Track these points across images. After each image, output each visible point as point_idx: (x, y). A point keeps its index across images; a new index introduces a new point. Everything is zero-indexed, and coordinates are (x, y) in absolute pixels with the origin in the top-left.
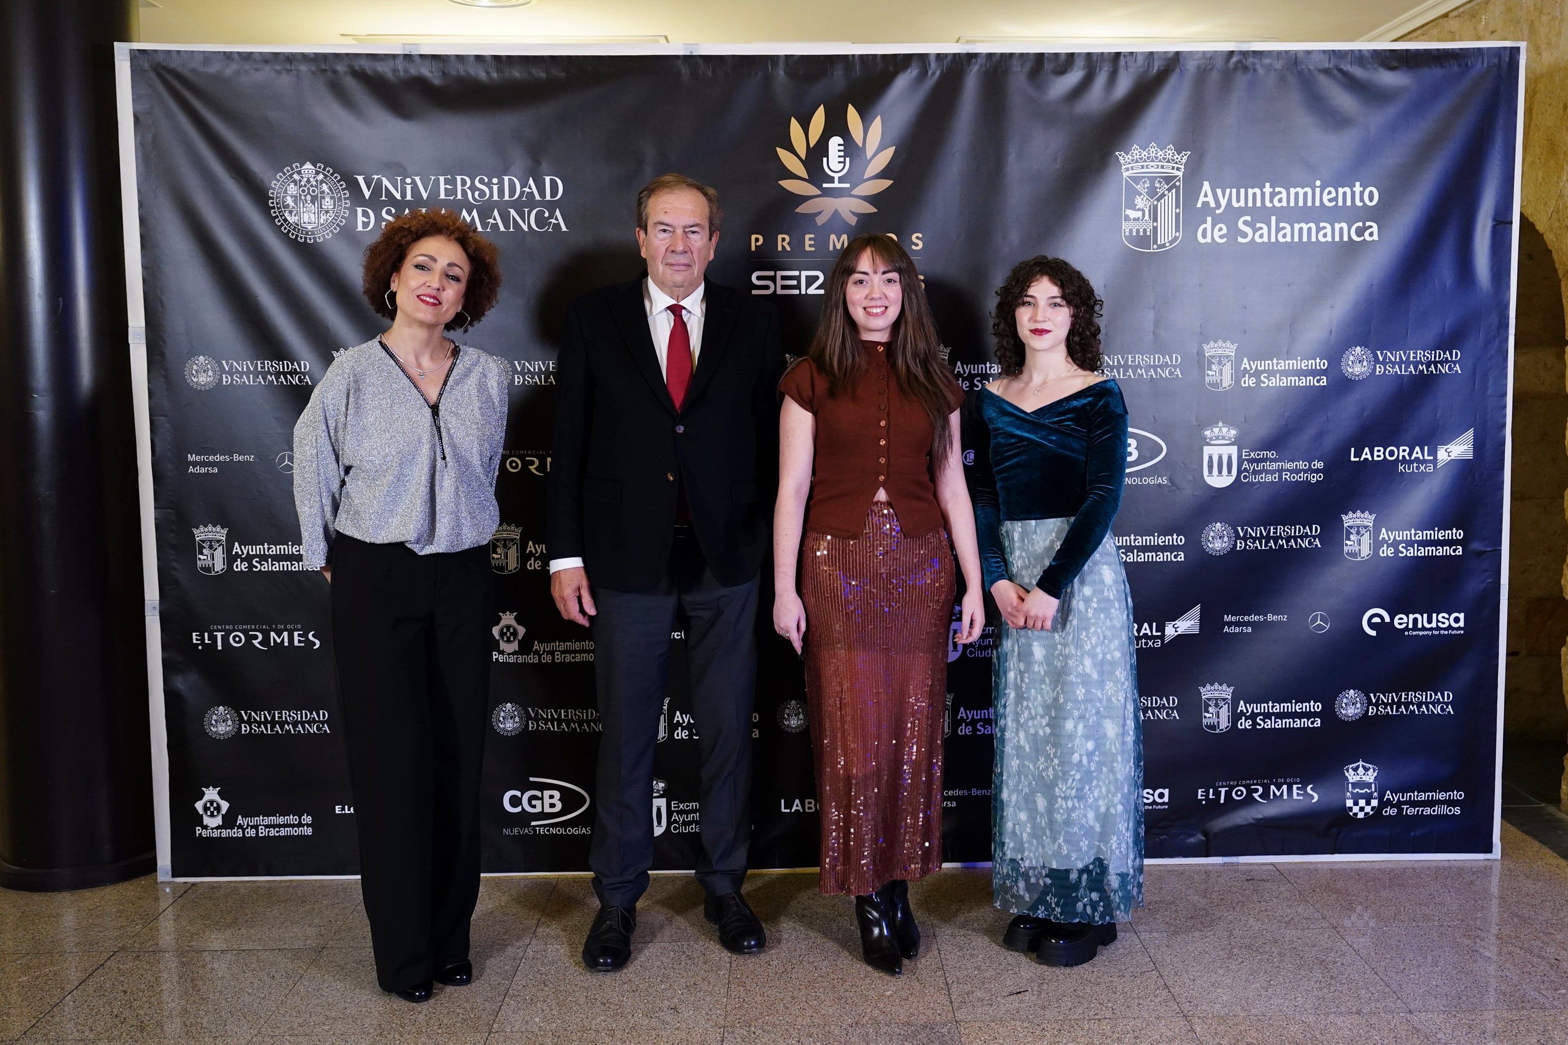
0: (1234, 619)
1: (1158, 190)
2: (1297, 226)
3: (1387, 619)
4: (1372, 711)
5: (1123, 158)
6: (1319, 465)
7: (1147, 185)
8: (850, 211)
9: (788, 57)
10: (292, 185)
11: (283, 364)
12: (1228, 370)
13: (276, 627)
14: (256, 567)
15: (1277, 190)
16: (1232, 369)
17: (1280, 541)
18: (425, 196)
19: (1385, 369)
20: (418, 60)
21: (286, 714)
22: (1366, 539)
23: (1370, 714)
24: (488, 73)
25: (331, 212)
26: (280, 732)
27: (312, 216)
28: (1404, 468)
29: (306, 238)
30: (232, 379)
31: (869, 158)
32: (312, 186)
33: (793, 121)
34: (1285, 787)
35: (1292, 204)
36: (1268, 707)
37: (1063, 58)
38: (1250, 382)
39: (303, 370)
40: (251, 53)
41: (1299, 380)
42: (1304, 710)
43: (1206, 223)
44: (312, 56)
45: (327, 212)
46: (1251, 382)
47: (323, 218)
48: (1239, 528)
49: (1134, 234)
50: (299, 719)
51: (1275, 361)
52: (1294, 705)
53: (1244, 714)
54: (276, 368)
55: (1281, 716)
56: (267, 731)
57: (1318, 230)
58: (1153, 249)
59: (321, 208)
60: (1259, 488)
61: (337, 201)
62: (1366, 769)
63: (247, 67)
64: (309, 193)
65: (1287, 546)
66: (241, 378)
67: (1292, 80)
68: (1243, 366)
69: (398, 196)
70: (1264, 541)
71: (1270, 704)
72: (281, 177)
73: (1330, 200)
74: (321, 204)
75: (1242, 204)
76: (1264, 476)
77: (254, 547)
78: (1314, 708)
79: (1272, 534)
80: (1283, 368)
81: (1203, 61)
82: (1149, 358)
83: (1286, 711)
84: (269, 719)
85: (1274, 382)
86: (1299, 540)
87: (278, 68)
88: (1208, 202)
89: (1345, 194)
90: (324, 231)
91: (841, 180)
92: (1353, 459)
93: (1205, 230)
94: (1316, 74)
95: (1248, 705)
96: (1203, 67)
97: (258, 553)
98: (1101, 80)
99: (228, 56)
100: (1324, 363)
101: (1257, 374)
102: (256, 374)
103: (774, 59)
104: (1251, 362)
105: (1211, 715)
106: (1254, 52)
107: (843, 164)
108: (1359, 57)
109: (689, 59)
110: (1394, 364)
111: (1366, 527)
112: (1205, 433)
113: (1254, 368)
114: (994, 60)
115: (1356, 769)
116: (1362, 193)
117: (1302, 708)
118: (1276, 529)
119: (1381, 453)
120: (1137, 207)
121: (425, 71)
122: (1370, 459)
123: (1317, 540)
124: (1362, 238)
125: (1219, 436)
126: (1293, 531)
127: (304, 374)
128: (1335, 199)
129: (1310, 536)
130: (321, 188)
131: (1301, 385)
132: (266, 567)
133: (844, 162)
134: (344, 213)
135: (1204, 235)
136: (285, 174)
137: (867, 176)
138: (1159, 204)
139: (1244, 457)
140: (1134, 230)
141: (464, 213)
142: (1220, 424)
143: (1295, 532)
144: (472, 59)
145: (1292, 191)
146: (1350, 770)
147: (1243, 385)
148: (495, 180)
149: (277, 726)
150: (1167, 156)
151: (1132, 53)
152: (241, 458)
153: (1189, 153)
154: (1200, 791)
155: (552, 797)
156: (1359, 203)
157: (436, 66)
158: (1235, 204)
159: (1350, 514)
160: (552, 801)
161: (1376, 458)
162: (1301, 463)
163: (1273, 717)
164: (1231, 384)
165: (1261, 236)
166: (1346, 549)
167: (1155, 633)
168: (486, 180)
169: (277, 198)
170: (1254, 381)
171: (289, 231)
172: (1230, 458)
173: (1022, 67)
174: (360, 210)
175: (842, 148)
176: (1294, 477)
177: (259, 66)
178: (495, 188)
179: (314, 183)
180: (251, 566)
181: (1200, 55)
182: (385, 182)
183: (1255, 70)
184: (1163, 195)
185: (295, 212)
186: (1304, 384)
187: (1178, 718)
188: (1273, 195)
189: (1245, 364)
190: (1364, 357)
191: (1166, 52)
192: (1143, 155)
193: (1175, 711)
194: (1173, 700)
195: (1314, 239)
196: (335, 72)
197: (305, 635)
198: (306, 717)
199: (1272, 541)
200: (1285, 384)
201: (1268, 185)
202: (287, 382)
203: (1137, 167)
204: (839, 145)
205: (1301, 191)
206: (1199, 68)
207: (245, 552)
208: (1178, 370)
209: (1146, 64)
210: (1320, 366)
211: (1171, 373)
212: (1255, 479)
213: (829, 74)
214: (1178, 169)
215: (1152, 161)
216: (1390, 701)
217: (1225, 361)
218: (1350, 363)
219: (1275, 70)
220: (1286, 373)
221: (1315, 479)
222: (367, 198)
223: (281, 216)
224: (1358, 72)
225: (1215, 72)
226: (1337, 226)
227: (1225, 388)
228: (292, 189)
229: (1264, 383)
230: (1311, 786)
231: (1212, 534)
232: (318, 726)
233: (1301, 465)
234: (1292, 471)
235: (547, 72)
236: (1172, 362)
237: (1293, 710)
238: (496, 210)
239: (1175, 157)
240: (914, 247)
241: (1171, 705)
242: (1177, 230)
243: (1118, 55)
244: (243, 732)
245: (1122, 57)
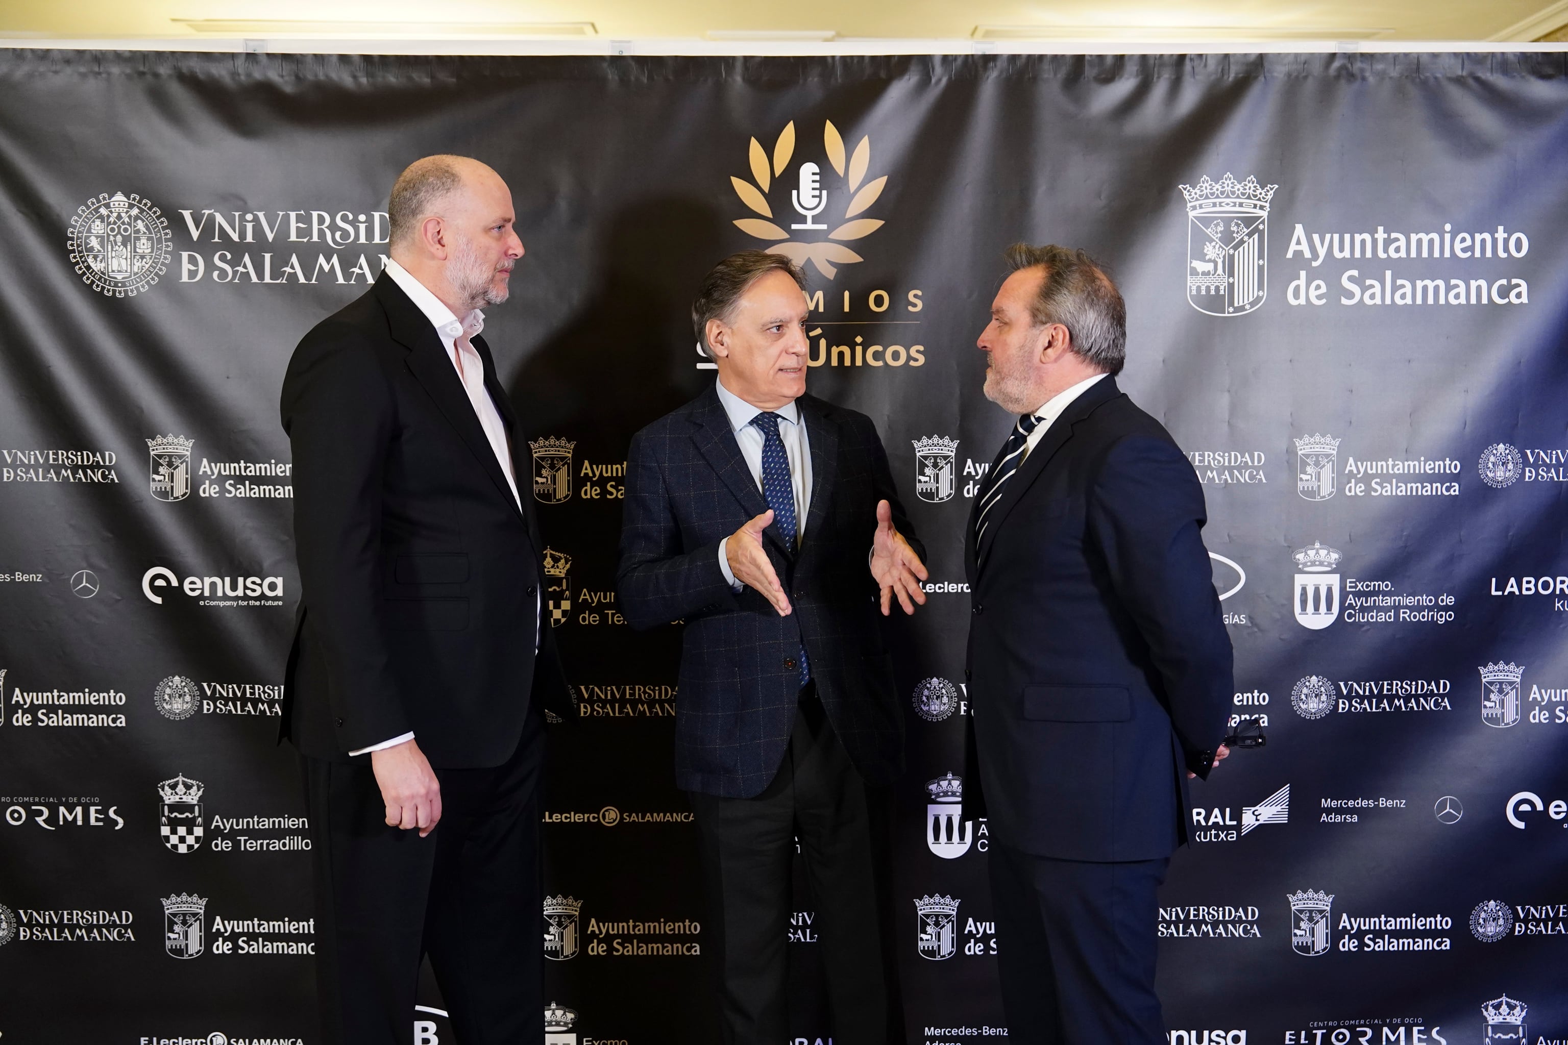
0: (1334, 804)
1: (1235, 235)
2: (1420, 284)
3: (1540, 807)
4: (1519, 929)
5: (1188, 192)
6: (1450, 600)
7: (1220, 229)
8: (827, 260)
9: (746, 59)
10: (98, 222)
11: (82, 455)
12: (1327, 473)
13: (67, 800)
14: (43, 721)
15: (1393, 235)
16: (1333, 472)
17: (1396, 701)
18: (270, 237)
19: (1537, 474)
20: (264, 60)
21: (77, 914)
22: (1511, 700)
23: (1516, 933)
24: (355, 77)
25: (148, 257)
26: (70, 939)
27: (123, 262)
28: (1563, 605)
29: (114, 291)
30: (16, 475)
31: (852, 191)
32: (123, 223)
33: (753, 140)
34: (1402, 1030)
35: (1413, 254)
36: (1380, 922)
37: (1109, 62)
38: (1355, 489)
39: (107, 463)
40: (48, 51)
41: (1423, 487)
42: (1428, 927)
43: (1299, 279)
44: (127, 55)
45: (142, 257)
46: (1358, 490)
47: (137, 265)
48: (1342, 684)
49: (1203, 292)
50: (95, 922)
51: (1390, 462)
52: (1414, 920)
53: (1348, 932)
54: (73, 461)
55: (1397, 934)
56: (53, 937)
57: (1449, 289)
58: (1229, 312)
59: (135, 252)
60: (1368, 630)
61: (156, 243)
62: (1511, 1007)
63: (42, 69)
64: (119, 232)
65: (1406, 707)
66: (27, 473)
67: (1413, 92)
68: (1348, 468)
69: (235, 237)
70: (1374, 700)
71: (1383, 919)
72: (83, 211)
73: (1464, 250)
74: (135, 247)
75: (1347, 254)
76: (1374, 614)
77: (40, 694)
78: (1441, 925)
79: (1385, 692)
80: (1401, 471)
81: (1295, 67)
82: (1223, 457)
83: (1403, 927)
84: (56, 921)
85: (1388, 490)
86: (1422, 700)
87: (82, 69)
88: (1301, 252)
89: (1483, 241)
90: (138, 283)
91: (815, 220)
92: (1494, 593)
93: (1297, 288)
94: (1445, 83)
95: (1353, 920)
96: (1295, 74)
97: (45, 702)
98: (1159, 90)
99: (19, 54)
100: (1456, 466)
101: (1367, 479)
102: (47, 468)
103: (728, 62)
104: (1359, 464)
105: (1303, 933)
106: (1362, 55)
107: (818, 199)
108: (1503, 63)
109: (617, 61)
110: (1548, 467)
111: (1511, 683)
112: (1298, 557)
113: (1362, 471)
114: (1019, 63)
115: (1497, 1007)
116: (1506, 241)
117: (1425, 925)
118: (1391, 685)
119: (1532, 586)
120: (1207, 258)
121: (274, 75)
122: (1517, 593)
123: (1446, 700)
124: (1506, 300)
125: (1315, 561)
126: (1414, 687)
127: (109, 468)
128: (1471, 248)
129: (1436, 695)
130: (135, 227)
131: (1425, 494)
132: (55, 721)
133: (820, 197)
134: (165, 258)
135: (1296, 295)
136: (88, 207)
137: (848, 215)
138: (1236, 253)
139: (1348, 589)
140: (1203, 288)
141: (322, 260)
142: (1317, 545)
143: (1416, 690)
144: (335, 60)
145: (1414, 237)
146: (1490, 1008)
147: (1348, 494)
148: (362, 218)
149: (66, 931)
150: (1248, 191)
151: (1200, 56)
152: (25, 578)
153: (1277, 186)
154: (1288, 1033)
155: (425, 1030)
156: (1502, 254)
157: (287, 67)
158: (1337, 255)
159: (1491, 666)
160: (426, 1035)
161: (1524, 592)
162: (1424, 597)
163: (1386, 936)
164: (1332, 492)
165: (1372, 297)
166: (1484, 711)
167: (1228, 822)
168: (351, 217)
169: (78, 238)
170: (1363, 488)
171: (93, 282)
172: (1330, 590)
173: (1055, 74)
174: (185, 255)
175: (817, 178)
176: (1415, 617)
177: (58, 68)
178: (362, 227)
179: (127, 220)
180: (36, 719)
181: (1291, 59)
182: (219, 218)
183: (1364, 79)
184: (1242, 242)
185: (101, 257)
186: (1429, 493)
187: (1259, 935)
188: (1388, 242)
189: (1351, 465)
190: (1509, 457)
191: (1246, 54)
192: (1215, 189)
193: (1255, 927)
194: (1253, 911)
195: (1442, 301)
196: (156, 75)
197: (104, 811)
198: (104, 919)
199: (1385, 701)
200: (1404, 493)
201: (1381, 229)
202: (86, 479)
203: (1208, 205)
204: (814, 174)
205: (1425, 238)
206: (1289, 75)
207: (28, 701)
208: (1261, 472)
209: (1220, 70)
210: (1450, 469)
211: (1252, 477)
212: (1363, 618)
213: (801, 81)
214: (1262, 208)
215: (1228, 197)
216: (1543, 917)
217: (1323, 461)
218: (1490, 465)
219: (1391, 78)
220: (1404, 478)
221: (1444, 619)
222: (195, 239)
223: (83, 262)
224: (1500, 81)
225: (1310, 81)
226: (1474, 284)
227: (1324, 497)
228: (98, 227)
229: (1376, 491)
230: (1438, 1028)
231: (1305, 691)
232: (119, 932)
233: (1425, 600)
234: (1412, 609)
235: (432, 77)
236: (1253, 462)
237: (1414, 927)
238: (362, 256)
239: (1258, 192)
240: (910, 308)
241: (1250, 918)
242: (1261, 287)
243: (1182, 58)
244: (22, 938)
245: (1187, 62)
